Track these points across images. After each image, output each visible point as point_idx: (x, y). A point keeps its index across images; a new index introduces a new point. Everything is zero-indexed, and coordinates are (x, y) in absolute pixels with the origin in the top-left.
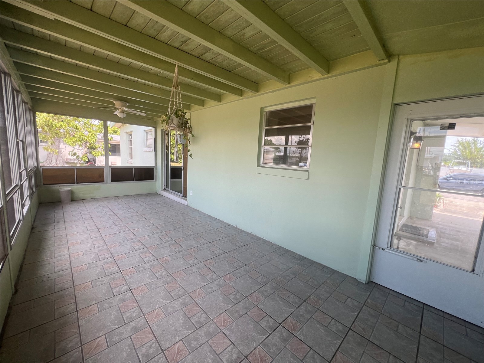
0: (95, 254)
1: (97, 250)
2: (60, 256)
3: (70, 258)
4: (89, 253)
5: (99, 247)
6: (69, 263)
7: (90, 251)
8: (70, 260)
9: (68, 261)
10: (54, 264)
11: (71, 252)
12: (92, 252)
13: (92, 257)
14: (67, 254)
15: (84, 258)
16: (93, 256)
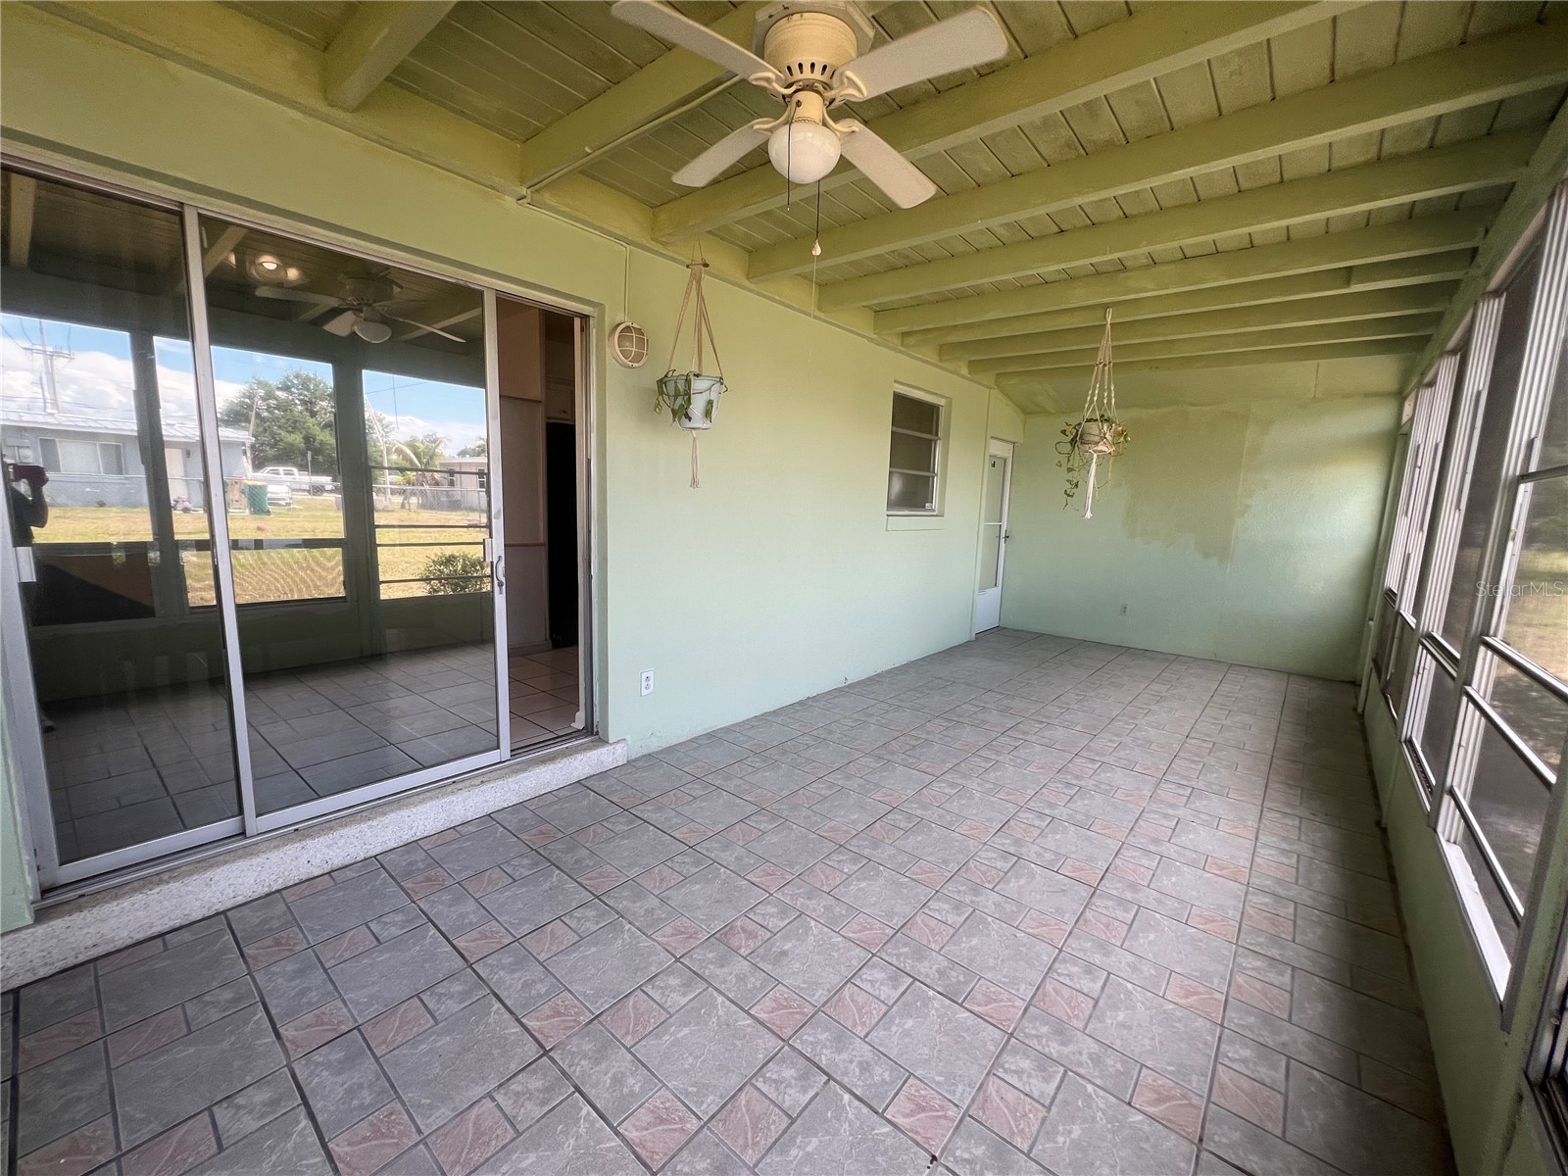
0: (1192, 806)
1: (1180, 812)
2: (1284, 852)
3: (1258, 832)
4: (1202, 816)
5: (1166, 816)
6: (1264, 821)
7: (1200, 818)
8: (1259, 826)
9: (1266, 825)
10: (1303, 838)
11: (1249, 845)
12: (1195, 813)
13: (1204, 803)
14: (1262, 848)
15: (1224, 810)
16: (1199, 804)
